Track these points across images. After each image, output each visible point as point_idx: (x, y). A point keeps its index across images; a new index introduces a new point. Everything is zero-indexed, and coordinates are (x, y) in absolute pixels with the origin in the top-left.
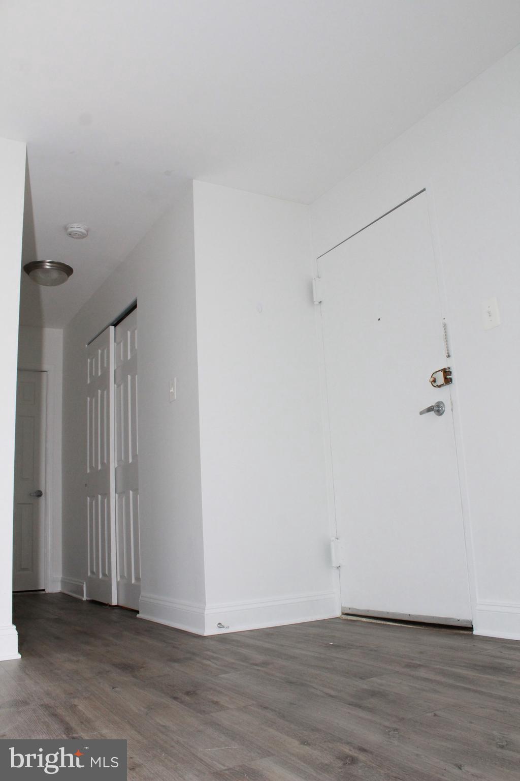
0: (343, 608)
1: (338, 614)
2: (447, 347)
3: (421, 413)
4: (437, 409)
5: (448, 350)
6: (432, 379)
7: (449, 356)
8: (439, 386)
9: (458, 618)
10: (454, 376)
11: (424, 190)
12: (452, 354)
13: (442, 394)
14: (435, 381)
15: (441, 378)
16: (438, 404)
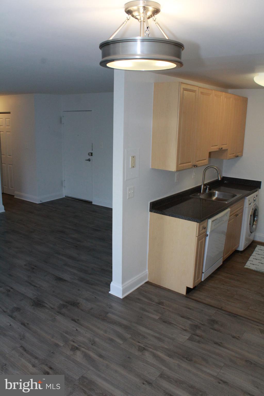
0: (65, 196)
1: (64, 197)
3: (86, 160)
4: (89, 160)
7: (92, 150)
10: (93, 155)
11: (92, 111)
12: (93, 150)
13: (90, 157)
14: (89, 154)
15: (90, 155)
16: (89, 159)
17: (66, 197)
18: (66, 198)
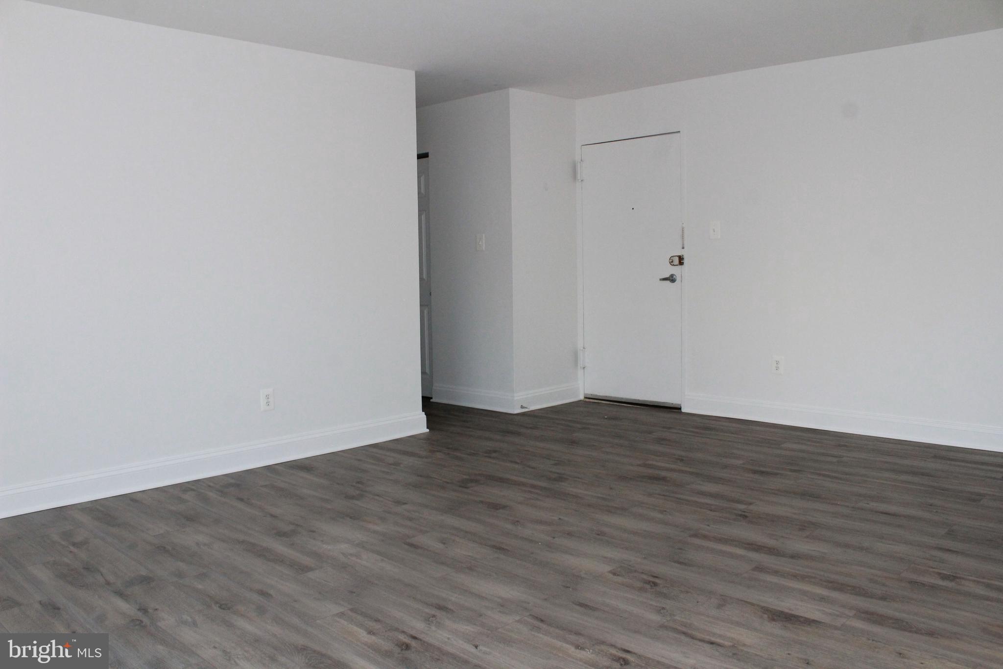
0: (585, 394)
1: (582, 397)
2: (683, 243)
3: (661, 280)
4: (671, 279)
5: (683, 244)
6: (671, 261)
7: (683, 248)
8: (674, 265)
9: (672, 402)
10: (685, 261)
11: (679, 132)
12: (686, 246)
13: (676, 270)
14: (671, 262)
15: (676, 261)
16: (672, 276)
17: (586, 398)
18: (587, 400)
